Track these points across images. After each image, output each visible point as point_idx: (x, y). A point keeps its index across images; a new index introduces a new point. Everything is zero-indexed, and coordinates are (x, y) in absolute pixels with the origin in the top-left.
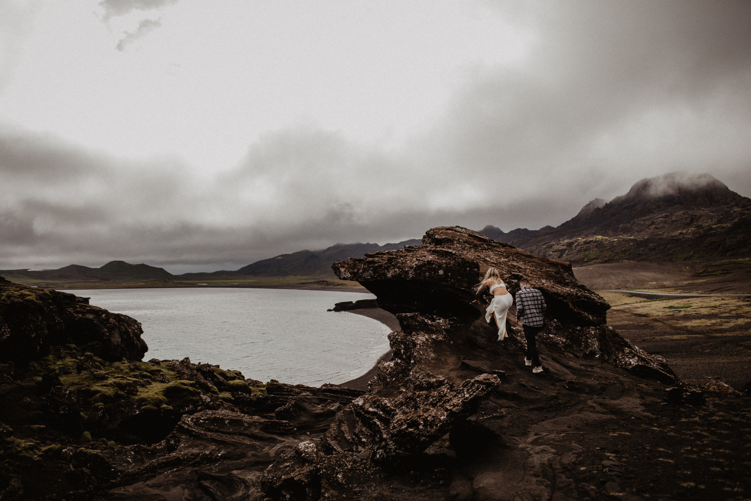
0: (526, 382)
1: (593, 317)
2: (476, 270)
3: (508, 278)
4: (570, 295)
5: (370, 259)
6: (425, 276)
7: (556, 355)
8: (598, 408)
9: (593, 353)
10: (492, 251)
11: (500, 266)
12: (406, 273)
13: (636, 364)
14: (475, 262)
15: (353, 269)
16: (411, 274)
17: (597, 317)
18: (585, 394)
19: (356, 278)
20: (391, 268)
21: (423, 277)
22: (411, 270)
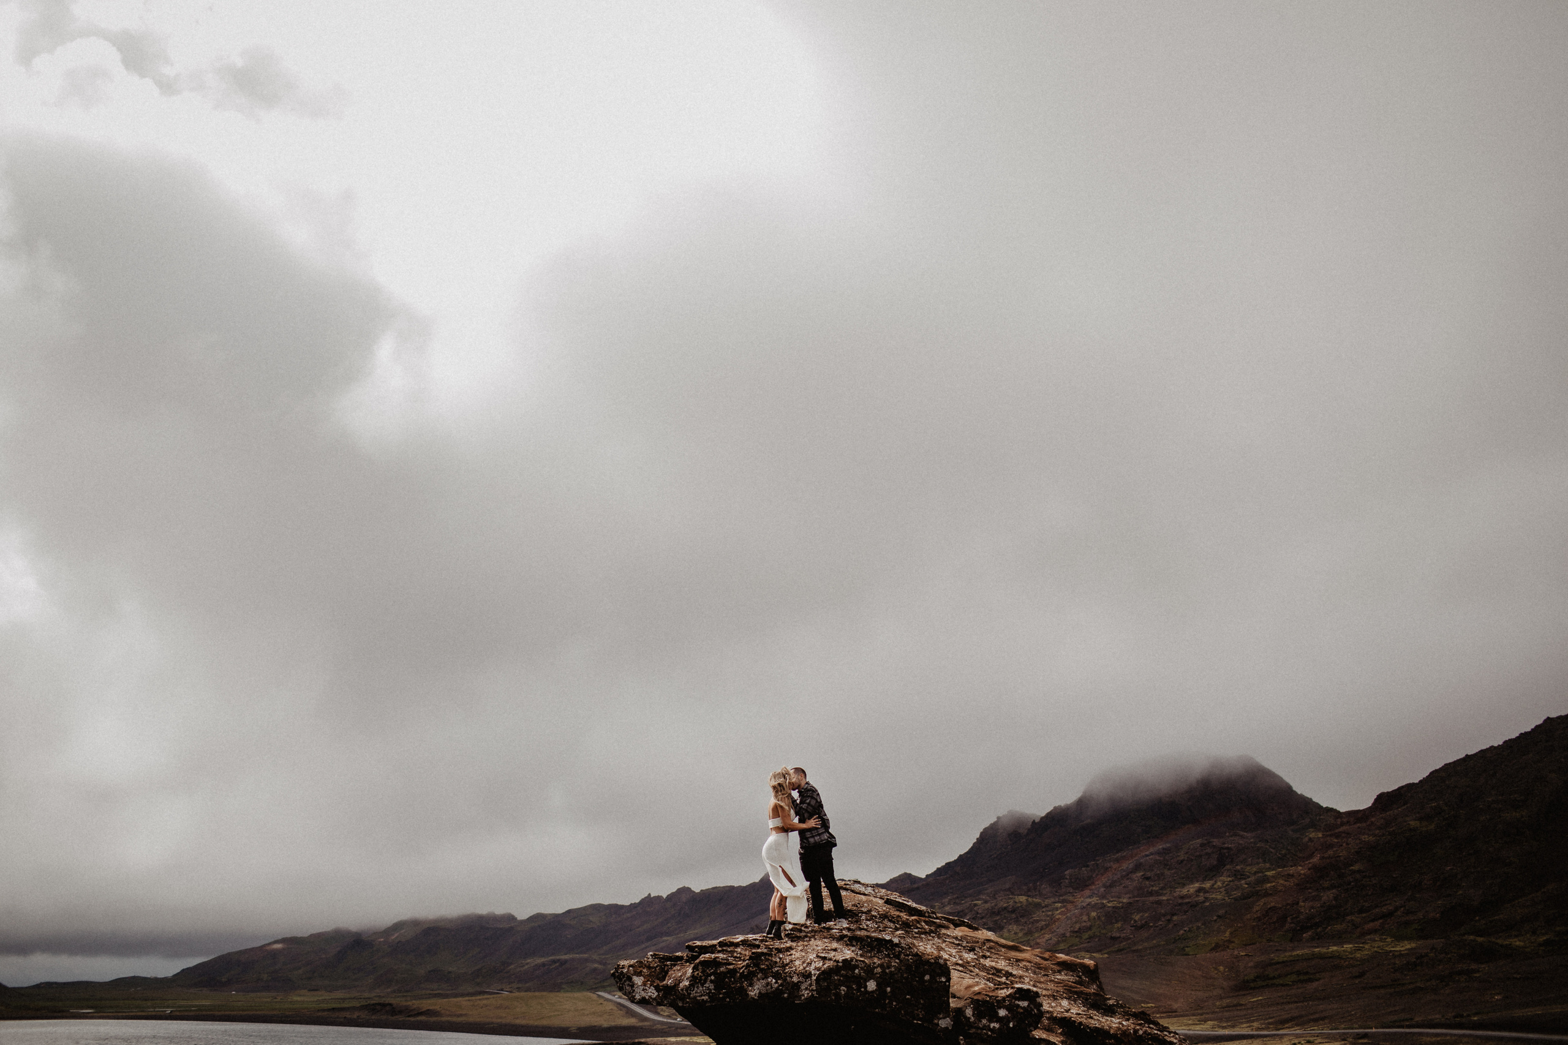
2: (943, 980)
4: (1125, 1033)
5: (707, 955)
6: (838, 995)
12: (792, 987)
14: (941, 961)
15: (663, 980)
16: (806, 989)
19: (671, 999)
20: (757, 976)
21: (833, 997)
22: (806, 981)
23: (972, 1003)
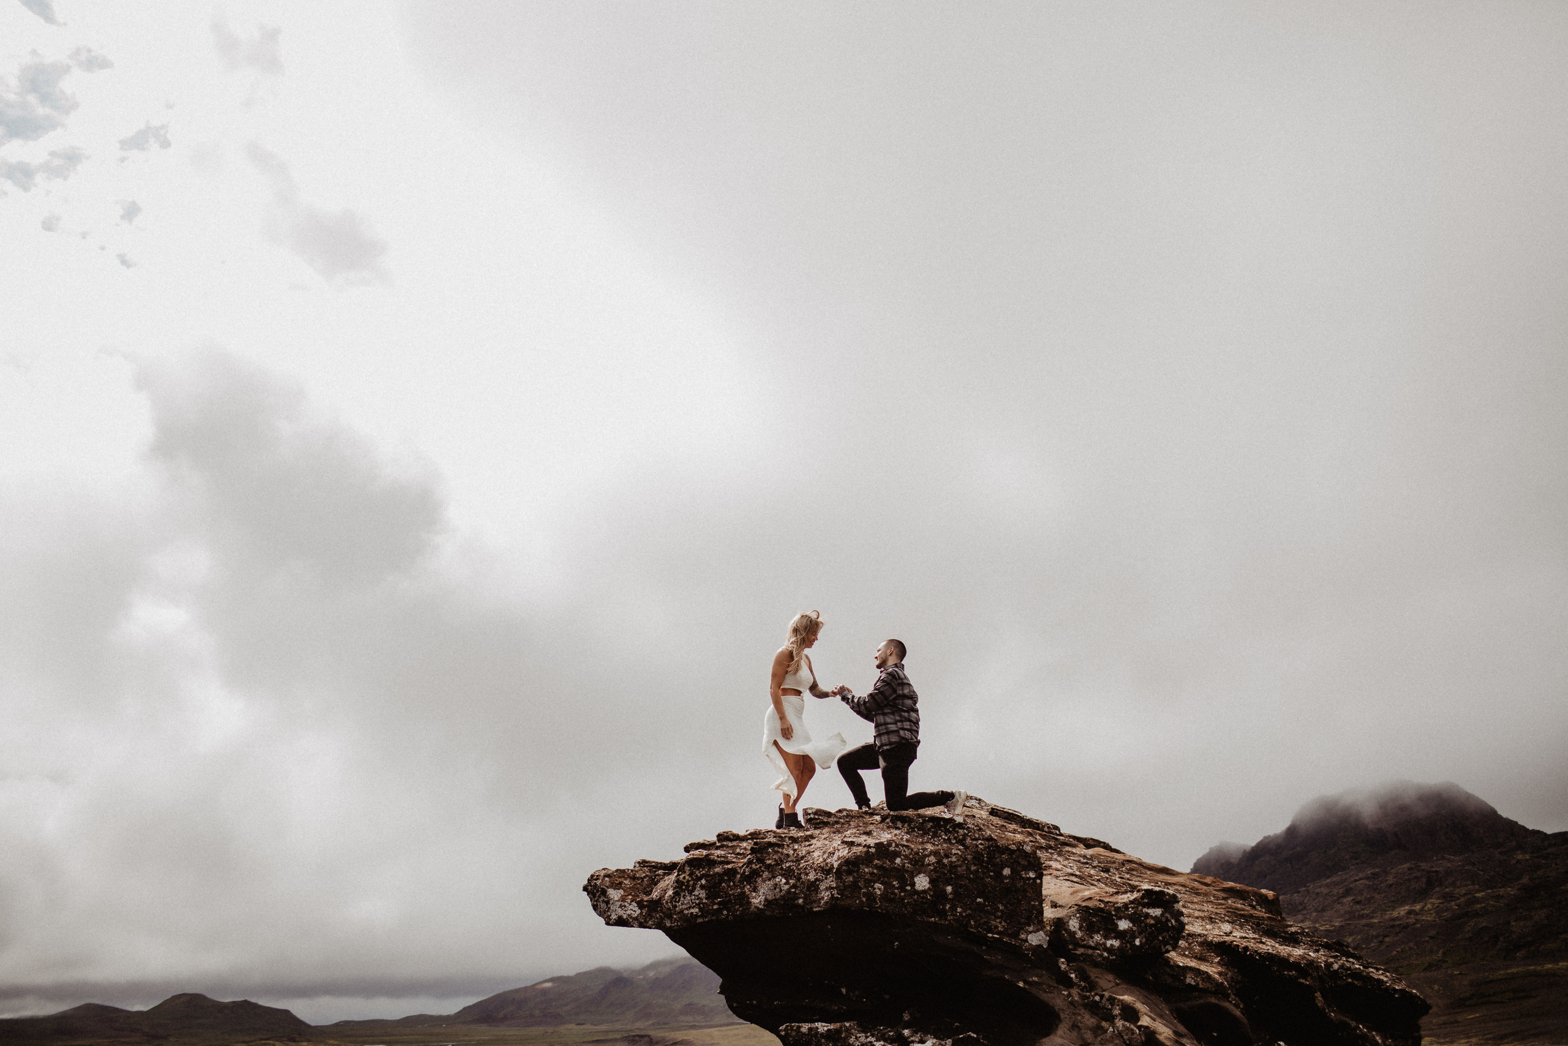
1: (1385, 1039)
2: (1032, 875)
3: (1132, 902)
6: (871, 896)
10: (1060, 854)
12: (809, 888)
14: (1028, 849)
15: (649, 893)
16: (827, 889)
17: (1394, 1038)
19: (657, 918)
20: (762, 876)
21: (864, 899)
22: (826, 878)
23: (1078, 910)
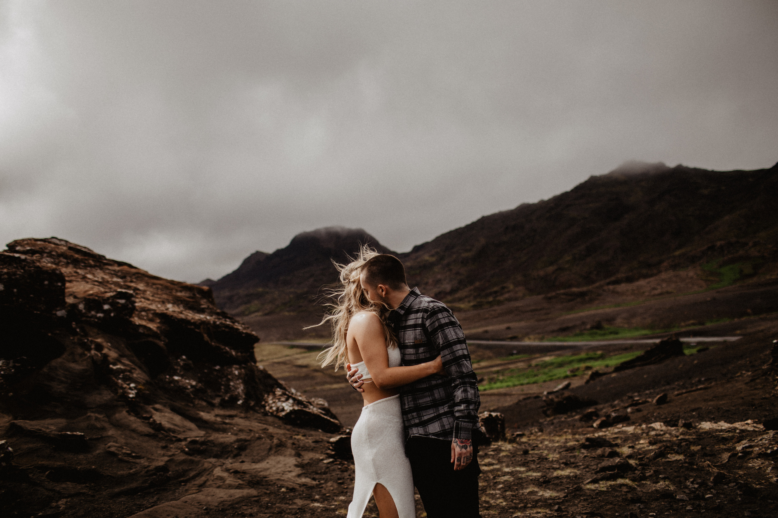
0: (119, 447)
1: (237, 353)
2: (60, 284)
3: (111, 297)
4: (204, 323)
7: (179, 404)
8: (230, 480)
9: (235, 399)
11: (106, 286)
13: (291, 408)
17: (241, 353)
18: (214, 457)
23: (85, 300)
